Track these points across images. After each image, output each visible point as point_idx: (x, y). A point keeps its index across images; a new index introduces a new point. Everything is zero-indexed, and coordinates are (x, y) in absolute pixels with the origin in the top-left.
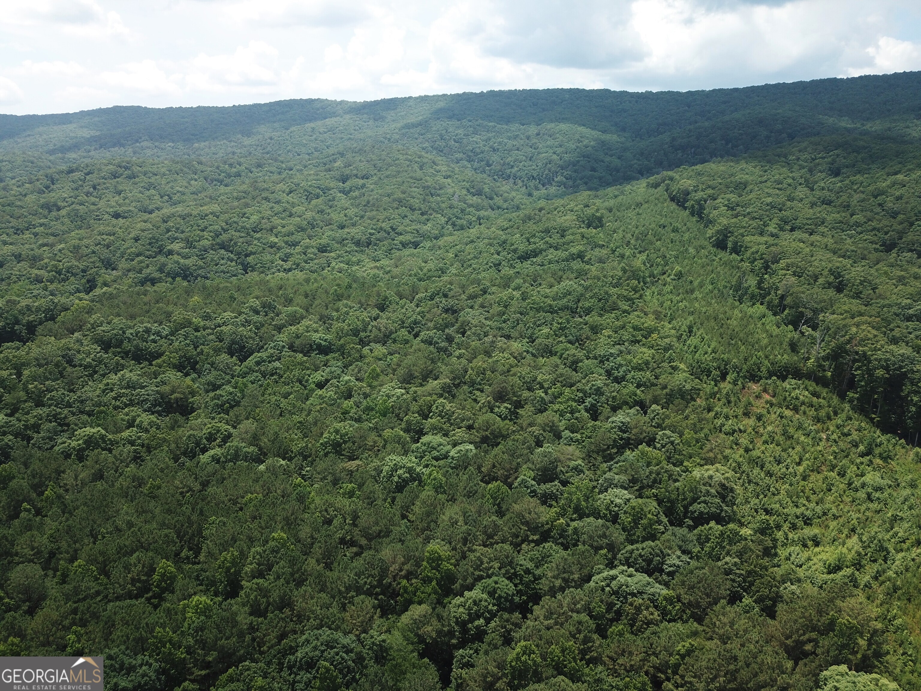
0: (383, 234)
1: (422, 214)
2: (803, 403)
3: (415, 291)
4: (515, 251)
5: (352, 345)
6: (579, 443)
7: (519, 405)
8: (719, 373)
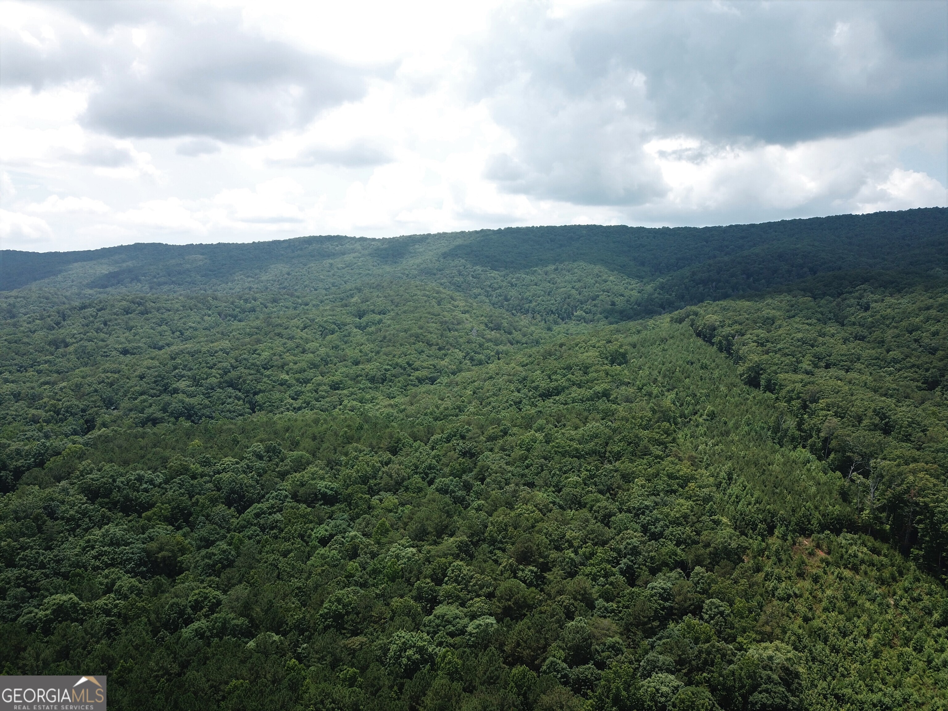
0: (399, 370)
1: (440, 349)
2: (863, 562)
3: (430, 432)
4: (536, 388)
5: (360, 495)
6: (616, 615)
7: (545, 567)
8: (765, 526)
